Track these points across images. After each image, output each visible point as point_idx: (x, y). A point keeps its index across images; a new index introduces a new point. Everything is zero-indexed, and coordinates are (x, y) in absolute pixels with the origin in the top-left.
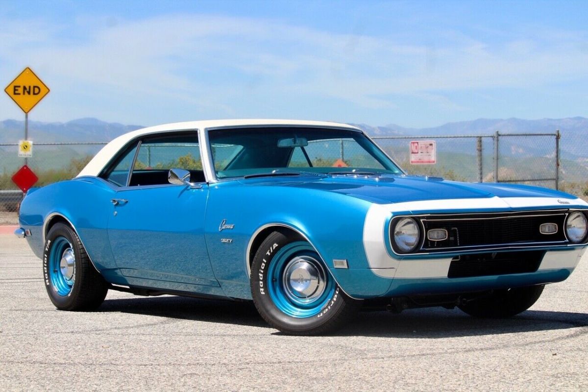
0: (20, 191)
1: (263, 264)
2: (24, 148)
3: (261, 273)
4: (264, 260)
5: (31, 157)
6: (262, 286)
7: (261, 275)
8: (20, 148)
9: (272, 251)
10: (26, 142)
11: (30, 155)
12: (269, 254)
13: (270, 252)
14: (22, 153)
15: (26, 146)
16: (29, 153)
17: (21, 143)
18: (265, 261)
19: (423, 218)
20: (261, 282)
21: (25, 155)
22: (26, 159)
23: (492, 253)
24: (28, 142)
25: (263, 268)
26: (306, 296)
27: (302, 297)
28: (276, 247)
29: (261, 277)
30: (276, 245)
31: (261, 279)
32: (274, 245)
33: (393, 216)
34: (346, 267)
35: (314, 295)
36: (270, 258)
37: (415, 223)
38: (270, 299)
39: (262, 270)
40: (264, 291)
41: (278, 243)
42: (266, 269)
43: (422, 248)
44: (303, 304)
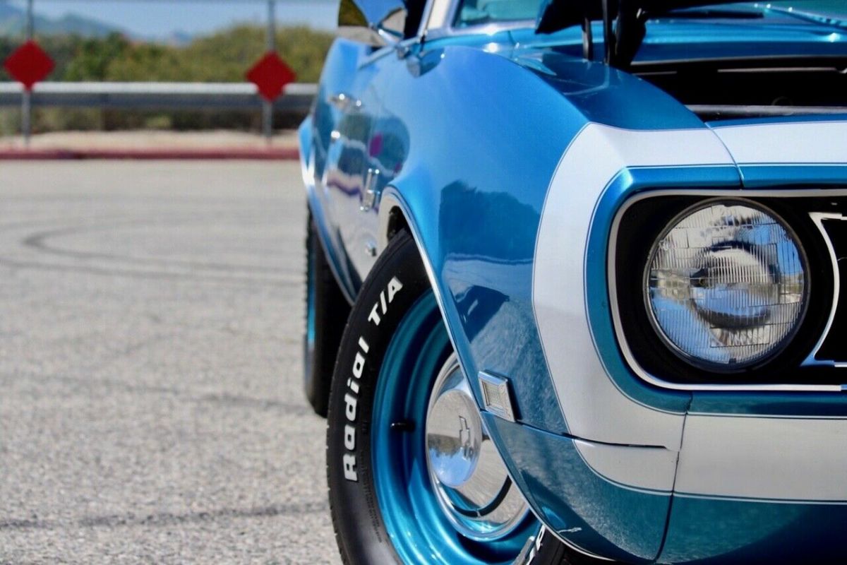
1: (360, 359)
3: (352, 394)
6: (350, 445)
7: (351, 401)
9: (385, 309)
12: (377, 320)
13: (379, 310)
18: (365, 347)
19: (822, 204)
20: (350, 430)
25: (358, 373)
26: (477, 506)
27: (469, 510)
28: (397, 295)
29: (351, 408)
30: (395, 285)
31: (351, 416)
32: (390, 286)
33: (632, 192)
34: (512, 419)
35: (503, 504)
36: (381, 337)
37: (784, 232)
38: (373, 502)
39: (354, 379)
40: (355, 467)
41: (401, 280)
42: (369, 381)
43: (818, 357)
44: (477, 539)
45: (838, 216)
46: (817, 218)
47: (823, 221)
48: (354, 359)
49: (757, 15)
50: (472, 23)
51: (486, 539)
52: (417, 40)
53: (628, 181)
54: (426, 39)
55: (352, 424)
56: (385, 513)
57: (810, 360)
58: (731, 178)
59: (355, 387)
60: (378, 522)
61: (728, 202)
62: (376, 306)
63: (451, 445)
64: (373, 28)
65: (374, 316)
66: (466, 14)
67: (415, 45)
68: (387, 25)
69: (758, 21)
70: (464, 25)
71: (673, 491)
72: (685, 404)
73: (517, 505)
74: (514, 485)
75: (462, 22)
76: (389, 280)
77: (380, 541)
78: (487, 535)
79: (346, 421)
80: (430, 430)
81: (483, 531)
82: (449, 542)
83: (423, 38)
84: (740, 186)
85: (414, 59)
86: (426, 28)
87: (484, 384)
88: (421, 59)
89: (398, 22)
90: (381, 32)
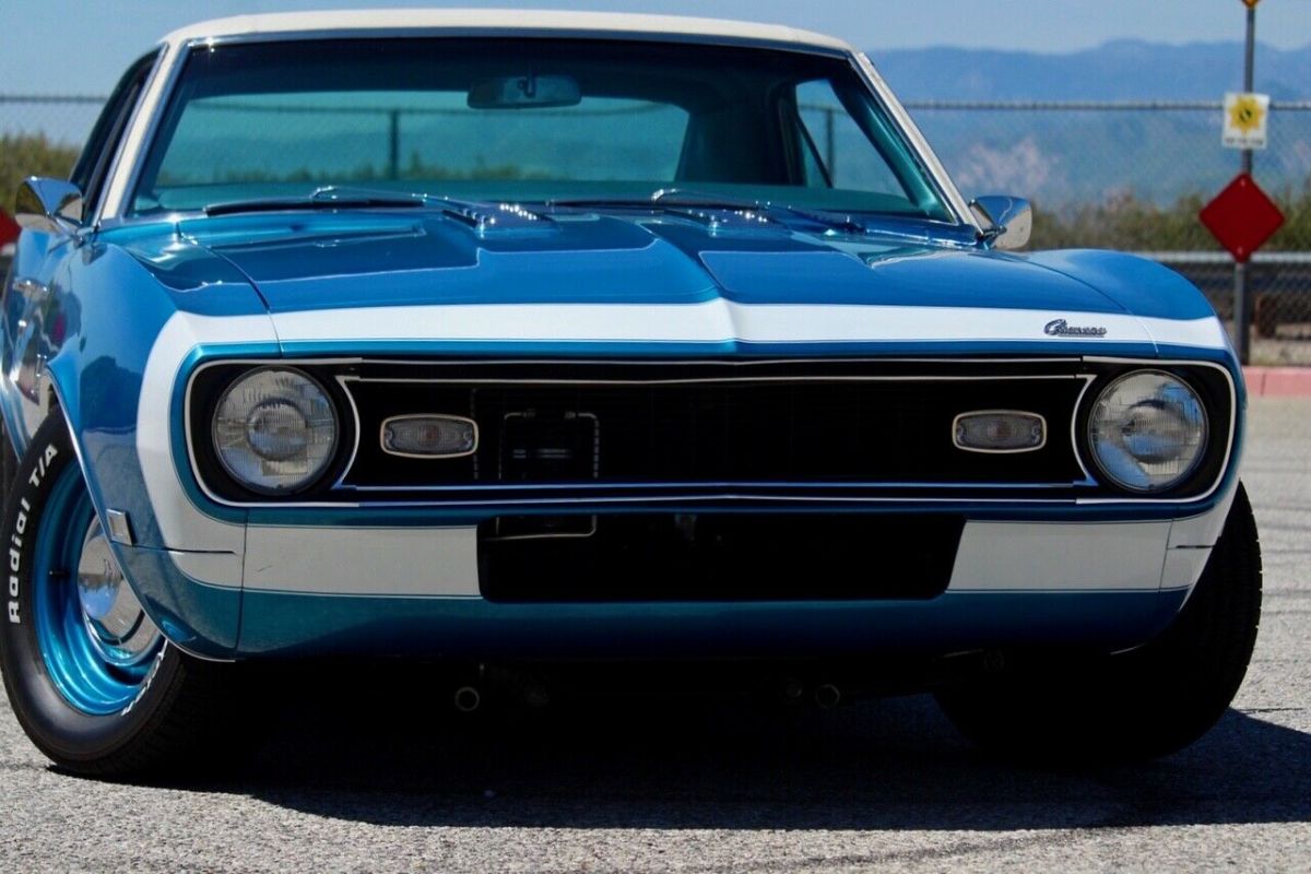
0: (1226, 257)
1: (22, 517)
2: (1242, 117)
3: (16, 548)
4: (25, 503)
5: (1264, 146)
6: (14, 593)
7: (14, 554)
8: (1228, 118)
9: (43, 473)
10: (1247, 98)
11: (1260, 142)
12: (37, 482)
13: (38, 474)
14: (1232, 132)
15: (1249, 113)
16: (1257, 134)
17: (1231, 101)
18: (27, 507)
19: (344, 369)
20: (14, 580)
21: (1244, 141)
22: (1248, 154)
23: (672, 516)
24: (1254, 101)
25: (21, 530)
26: (117, 637)
27: (110, 640)
28: (53, 459)
29: (15, 560)
30: (51, 451)
31: (15, 567)
32: (47, 453)
33: (203, 360)
34: (129, 542)
35: (137, 635)
36: (40, 497)
37: (317, 390)
38: (34, 642)
39: (18, 535)
40: (18, 612)
41: (56, 446)
42: (31, 535)
43: (345, 482)
44: (117, 664)
45: (357, 378)
46: (341, 380)
47: (346, 382)
48: (17, 517)
49: (419, 204)
50: (145, 213)
51: (124, 665)
52: (91, 230)
53: (200, 354)
54: (99, 230)
55: (16, 574)
56: (44, 643)
57: (339, 484)
58: (274, 350)
59: (18, 542)
60: (39, 658)
61: (276, 369)
62: (35, 471)
63: (97, 582)
64: (49, 217)
65: (34, 479)
66: (140, 204)
67: (90, 234)
68: (66, 212)
69: (417, 210)
70: (136, 216)
71: (242, 587)
72: (244, 518)
73: (149, 633)
74: (147, 617)
75: (134, 212)
76: (46, 447)
77: (40, 673)
78: (124, 661)
79: (11, 572)
80: (82, 570)
81: (122, 658)
82: (94, 666)
83: (97, 227)
84: (280, 356)
85: (88, 247)
86: (100, 218)
87: (111, 518)
88: (93, 247)
89: (75, 210)
90: (58, 221)
